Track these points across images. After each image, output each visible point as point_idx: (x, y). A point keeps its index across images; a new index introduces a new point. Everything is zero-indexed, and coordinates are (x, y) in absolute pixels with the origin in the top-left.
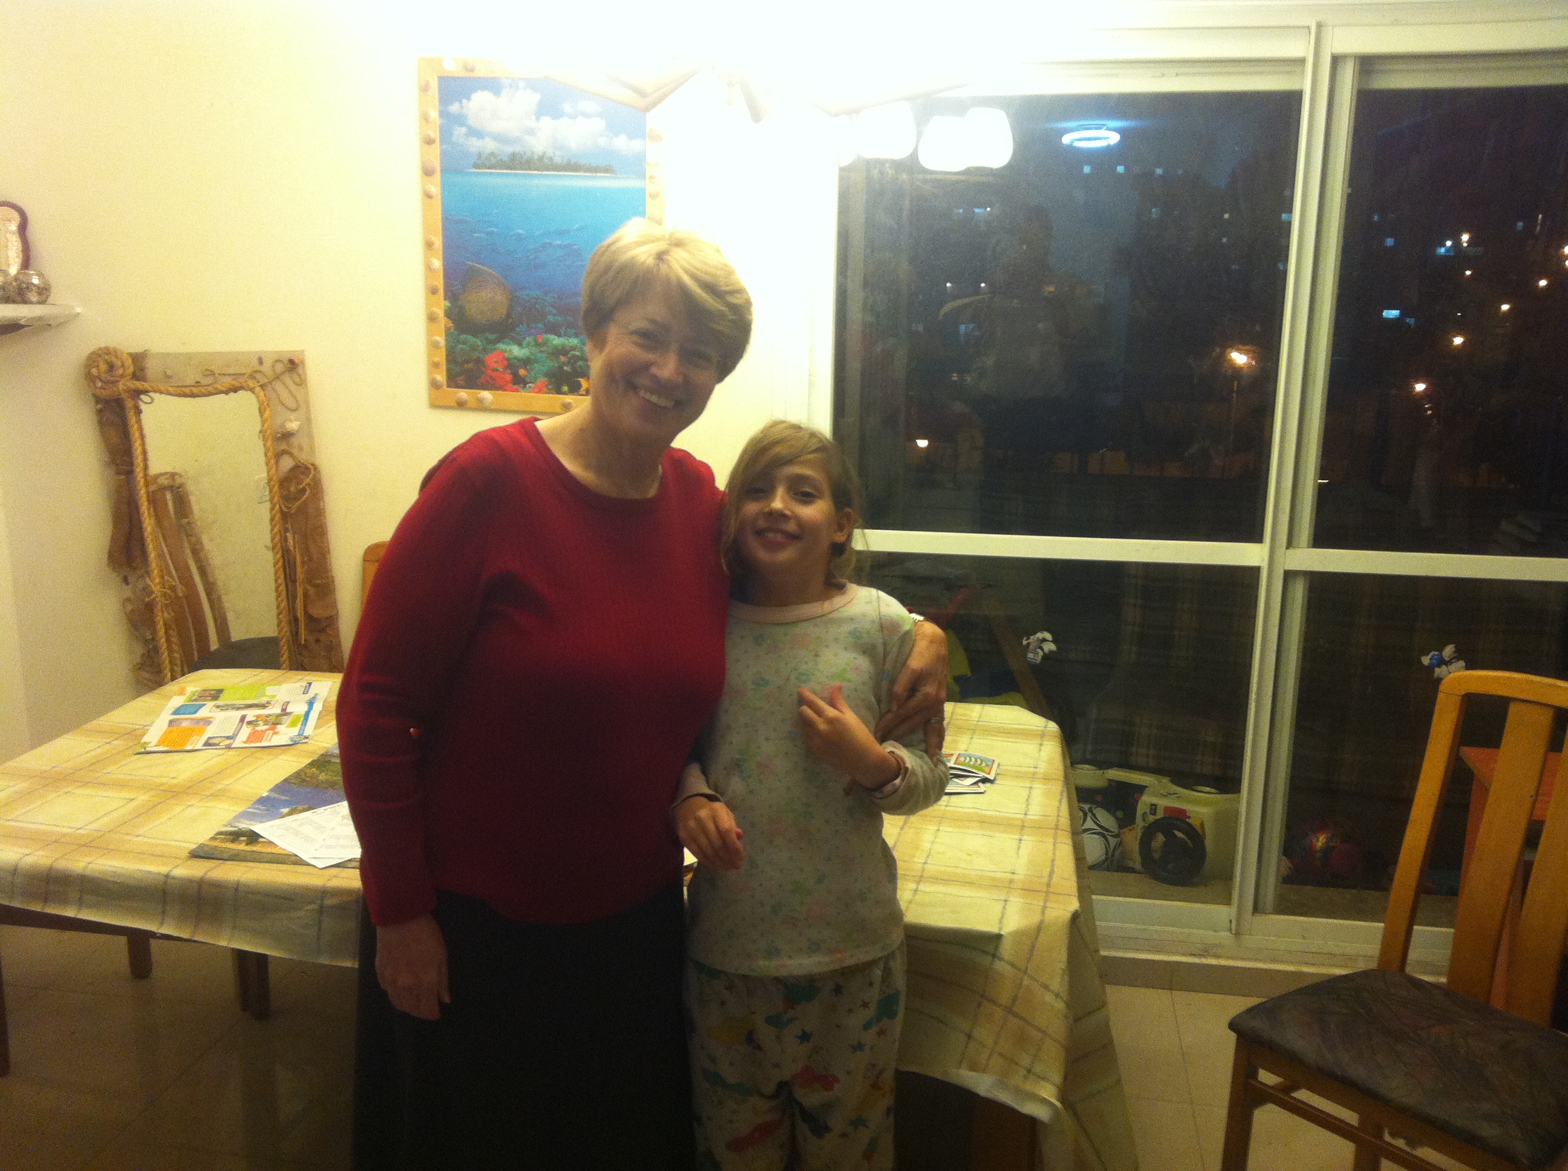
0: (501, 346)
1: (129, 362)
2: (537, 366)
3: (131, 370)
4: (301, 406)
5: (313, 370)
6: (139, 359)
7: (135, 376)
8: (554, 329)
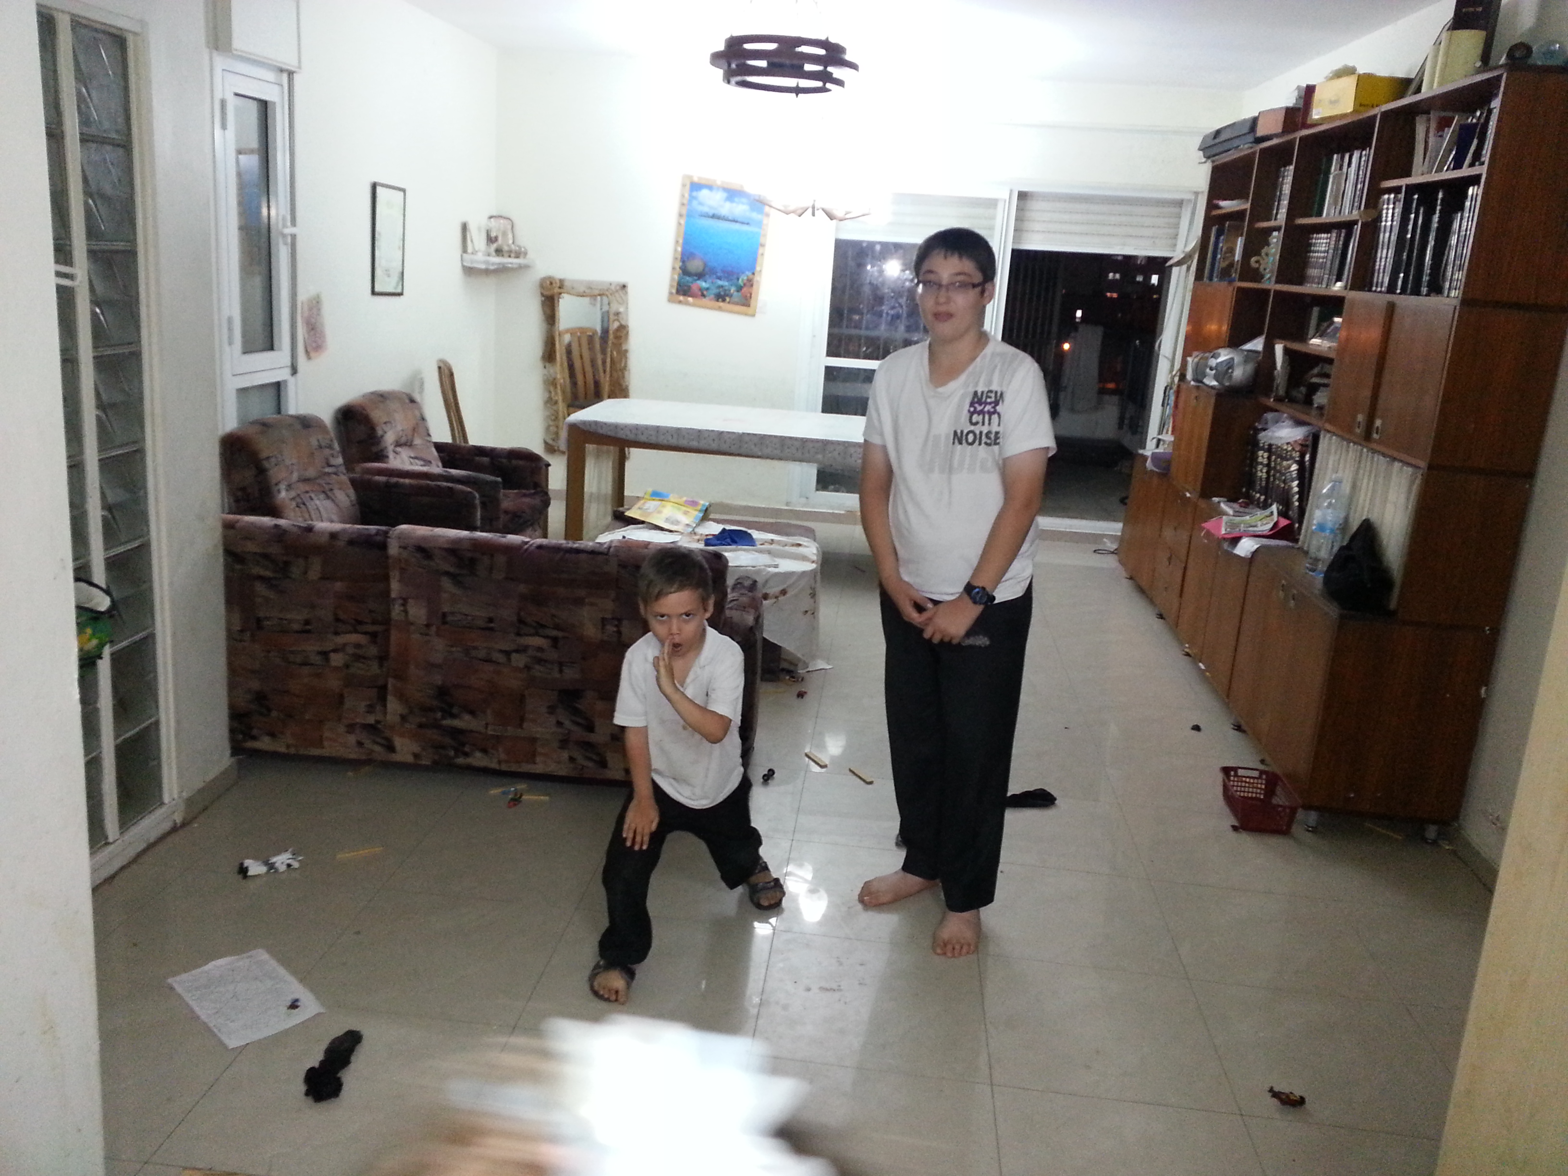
0: (698, 282)
1: (558, 282)
2: (710, 291)
3: (558, 285)
4: (625, 302)
5: (630, 289)
6: (562, 281)
7: (560, 288)
8: (720, 278)
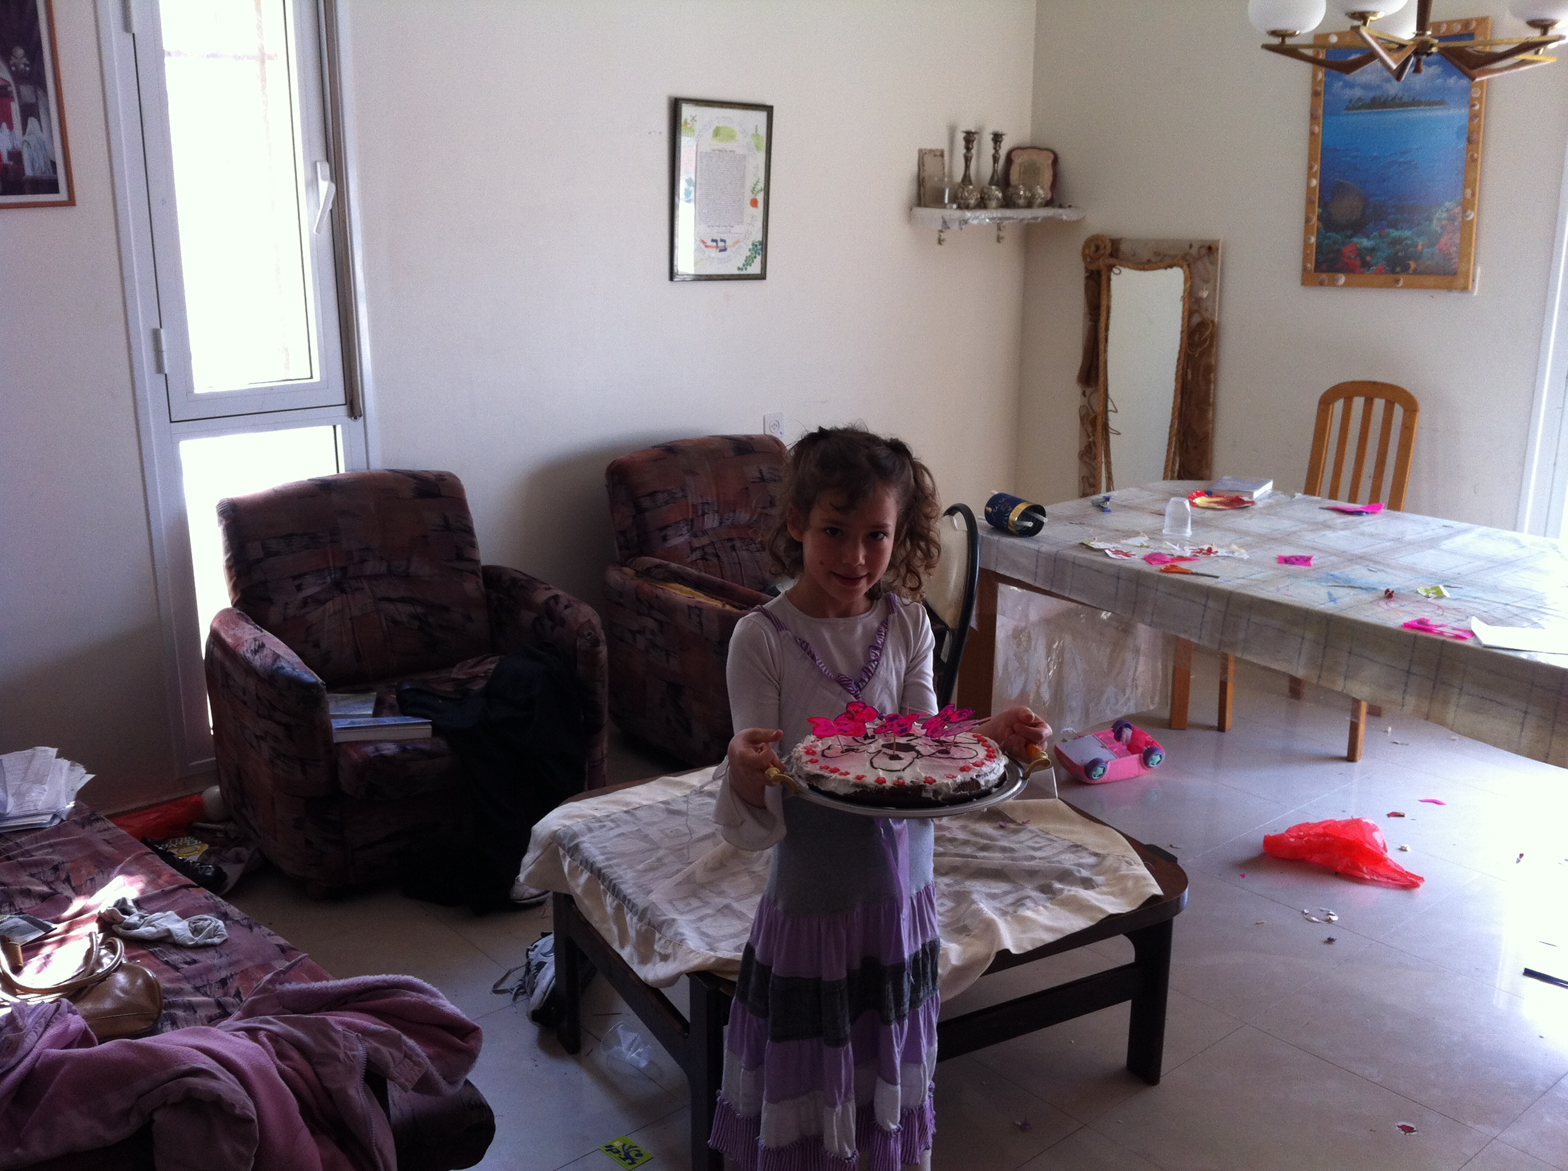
0: (1355, 240)
4: (1212, 280)
5: (1222, 253)
7: (1111, 255)
